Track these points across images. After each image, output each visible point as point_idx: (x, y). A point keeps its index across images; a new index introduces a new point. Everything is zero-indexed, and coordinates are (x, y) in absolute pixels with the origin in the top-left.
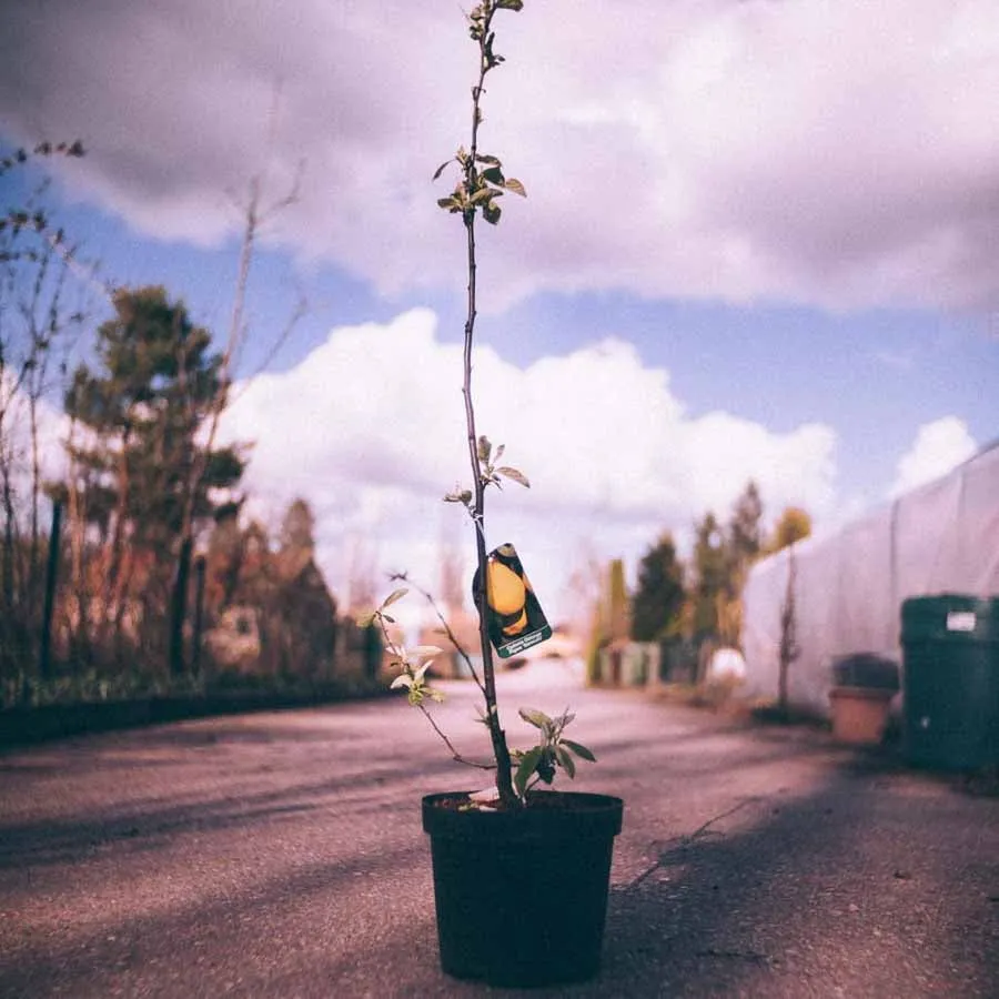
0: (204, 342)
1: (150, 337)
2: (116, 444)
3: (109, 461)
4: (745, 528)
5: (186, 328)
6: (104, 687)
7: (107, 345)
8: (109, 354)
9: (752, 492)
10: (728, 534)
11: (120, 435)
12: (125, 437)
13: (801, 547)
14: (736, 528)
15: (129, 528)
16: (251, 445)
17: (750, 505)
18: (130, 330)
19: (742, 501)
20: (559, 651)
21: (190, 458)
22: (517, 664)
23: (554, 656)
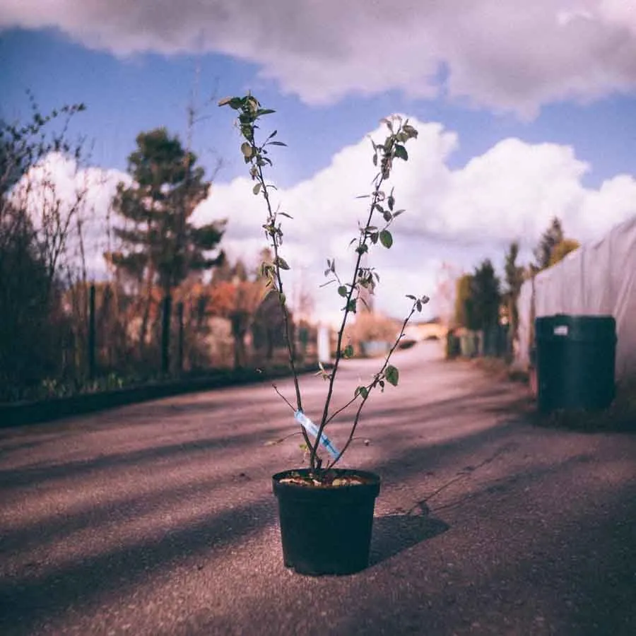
0: (192, 161)
1: (159, 160)
2: (144, 227)
3: (141, 237)
5: (180, 153)
6: (120, 382)
7: (134, 167)
8: (135, 173)
9: (557, 225)
11: (146, 221)
12: (149, 222)
15: (156, 276)
16: (225, 222)
17: (555, 234)
18: (147, 156)
19: (549, 232)
20: (437, 335)
21: (188, 232)
22: (408, 345)
23: (434, 338)
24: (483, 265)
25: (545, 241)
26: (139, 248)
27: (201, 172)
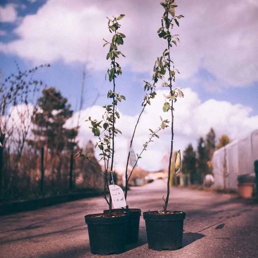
0: (65, 102)
4: (211, 141)
7: (41, 103)
9: (212, 131)
10: (206, 142)
11: (46, 127)
13: (227, 146)
14: (208, 141)
17: (212, 134)
18: (47, 99)
19: (209, 134)
20: (162, 177)
21: (63, 131)
22: (151, 181)
23: (161, 178)
24: (189, 146)
25: (208, 137)
26: (42, 138)
27: (70, 106)
